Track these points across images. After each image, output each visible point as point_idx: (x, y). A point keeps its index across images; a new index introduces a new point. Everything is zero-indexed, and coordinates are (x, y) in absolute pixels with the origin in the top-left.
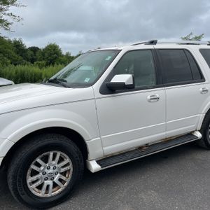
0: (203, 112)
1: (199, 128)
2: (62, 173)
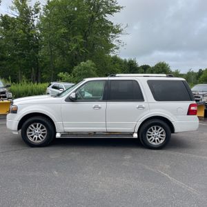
0: (139, 121)
1: (136, 131)
2: (42, 134)
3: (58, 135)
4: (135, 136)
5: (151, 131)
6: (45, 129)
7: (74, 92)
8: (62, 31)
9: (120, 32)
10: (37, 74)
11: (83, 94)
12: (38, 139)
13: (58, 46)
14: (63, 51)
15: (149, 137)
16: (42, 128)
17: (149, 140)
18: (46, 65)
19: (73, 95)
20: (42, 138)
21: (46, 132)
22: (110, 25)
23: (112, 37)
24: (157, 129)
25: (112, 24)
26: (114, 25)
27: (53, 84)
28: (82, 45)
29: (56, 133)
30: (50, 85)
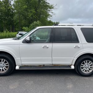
0: (76, 57)
1: (73, 64)
2: (6, 67)
3: (17, 68)
4: (73, 67)
5: (84, 63)
6: (8, 63)
7: (28, 36)
8: (25, 7)
9: (53, 8)
10: (13, 28)
11: (35, 38)
12: (3, 70)
13: (23, 15)
14: (25, 17)
15: (82, 68)
16: (5, 62)
17: (82, 70)
18: (17, 24)
19: (28, 39)
20: (6, 70)
21: (8, 65)
22: (48, 4)
23: (49, 10)
24: (88, 62)
25: (49, 4)
26: (50, 4)
27: (20, 32)
28: (35, 14)
29: (15, 66)
30: (18, 33)
